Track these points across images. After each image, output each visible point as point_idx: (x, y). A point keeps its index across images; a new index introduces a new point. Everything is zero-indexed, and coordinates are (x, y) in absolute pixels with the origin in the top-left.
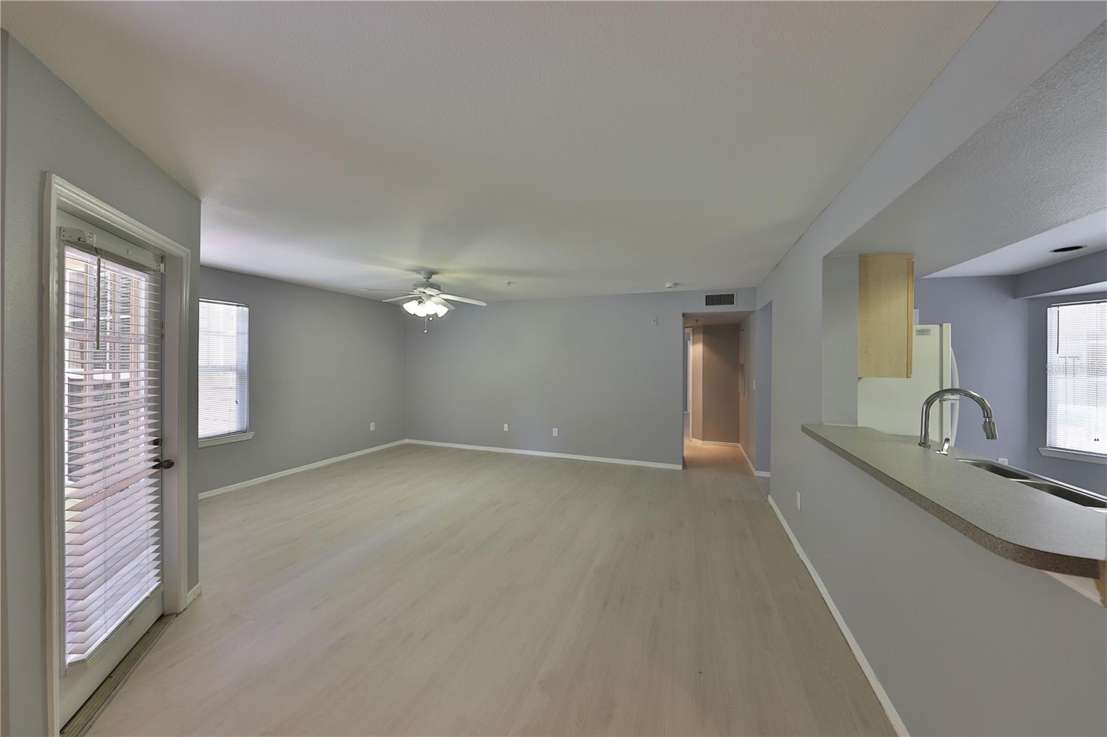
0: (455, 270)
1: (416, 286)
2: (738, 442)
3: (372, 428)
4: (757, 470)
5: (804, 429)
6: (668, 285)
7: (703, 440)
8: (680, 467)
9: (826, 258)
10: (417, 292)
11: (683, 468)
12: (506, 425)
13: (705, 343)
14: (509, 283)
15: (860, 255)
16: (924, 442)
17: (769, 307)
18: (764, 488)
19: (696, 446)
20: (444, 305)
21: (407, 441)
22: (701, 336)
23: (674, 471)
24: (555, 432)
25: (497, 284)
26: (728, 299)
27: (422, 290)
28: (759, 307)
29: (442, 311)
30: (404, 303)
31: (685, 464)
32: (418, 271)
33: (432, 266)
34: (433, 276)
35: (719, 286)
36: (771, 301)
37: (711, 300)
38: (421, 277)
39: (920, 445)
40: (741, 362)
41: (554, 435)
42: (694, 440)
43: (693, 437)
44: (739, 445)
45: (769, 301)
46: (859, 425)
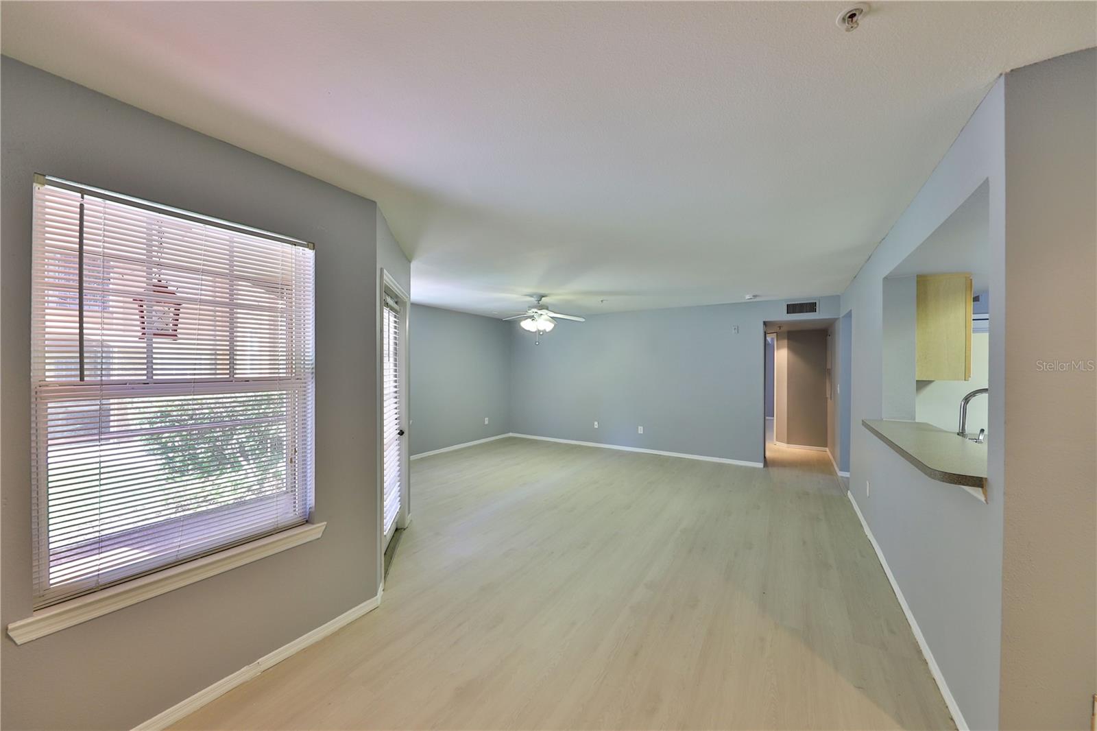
0: (559, 294)
1: (530, 308)
2: (826, 447)
3: (486, 422)
4: (841, 470)
5: (864, 424)
6: (748, 297)
7: (788, 443)
8: (761, 465)
9: (885, 279)
10: (530, 313)
11: (764, 467)
12: (596, 423)
13: (789, 348)
14: (602, 301)
15: (917, 276)
16: (962, 433)
17: (849, 315)
18: (844, 486)
19: (779, 448)
20: (550, 321)
21: (511, 434)
22: (785, 342)
23: (754, 469)
24: (641, 430)
25: (593, 302)
26: (811, 307)
27: (536, 310)
28: (841, 316)
29: (549, 326)
30: (521, 321)
31: (766, 462)
32: (531, 296)
33: (542, 291)
34: (543, 298)
35: (801, 294)
36: (851, 310)
37: (792, 308)
38: (533, 300)
39: (958, 434)
40: (829, 367)
41: (639, 432)
42: (778, 443)
43: (777, 441)
44: (827, 449)
45: (848, 310)
46: (916, 421)
